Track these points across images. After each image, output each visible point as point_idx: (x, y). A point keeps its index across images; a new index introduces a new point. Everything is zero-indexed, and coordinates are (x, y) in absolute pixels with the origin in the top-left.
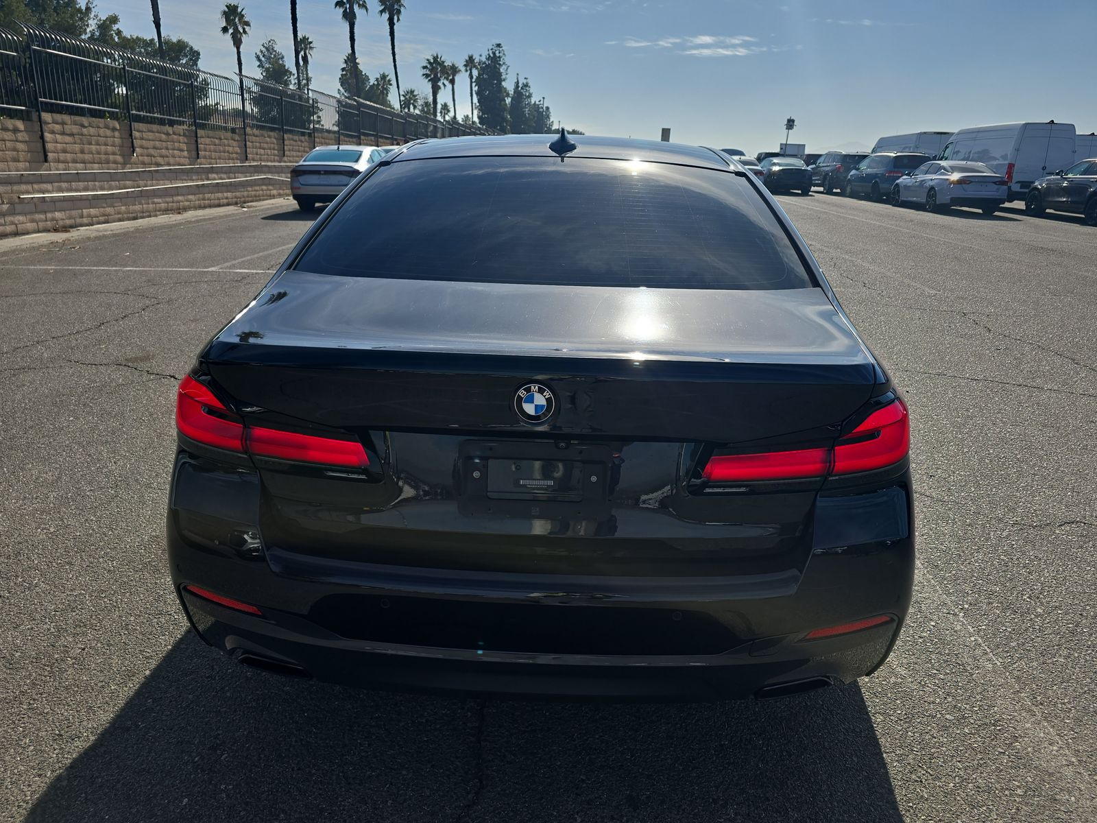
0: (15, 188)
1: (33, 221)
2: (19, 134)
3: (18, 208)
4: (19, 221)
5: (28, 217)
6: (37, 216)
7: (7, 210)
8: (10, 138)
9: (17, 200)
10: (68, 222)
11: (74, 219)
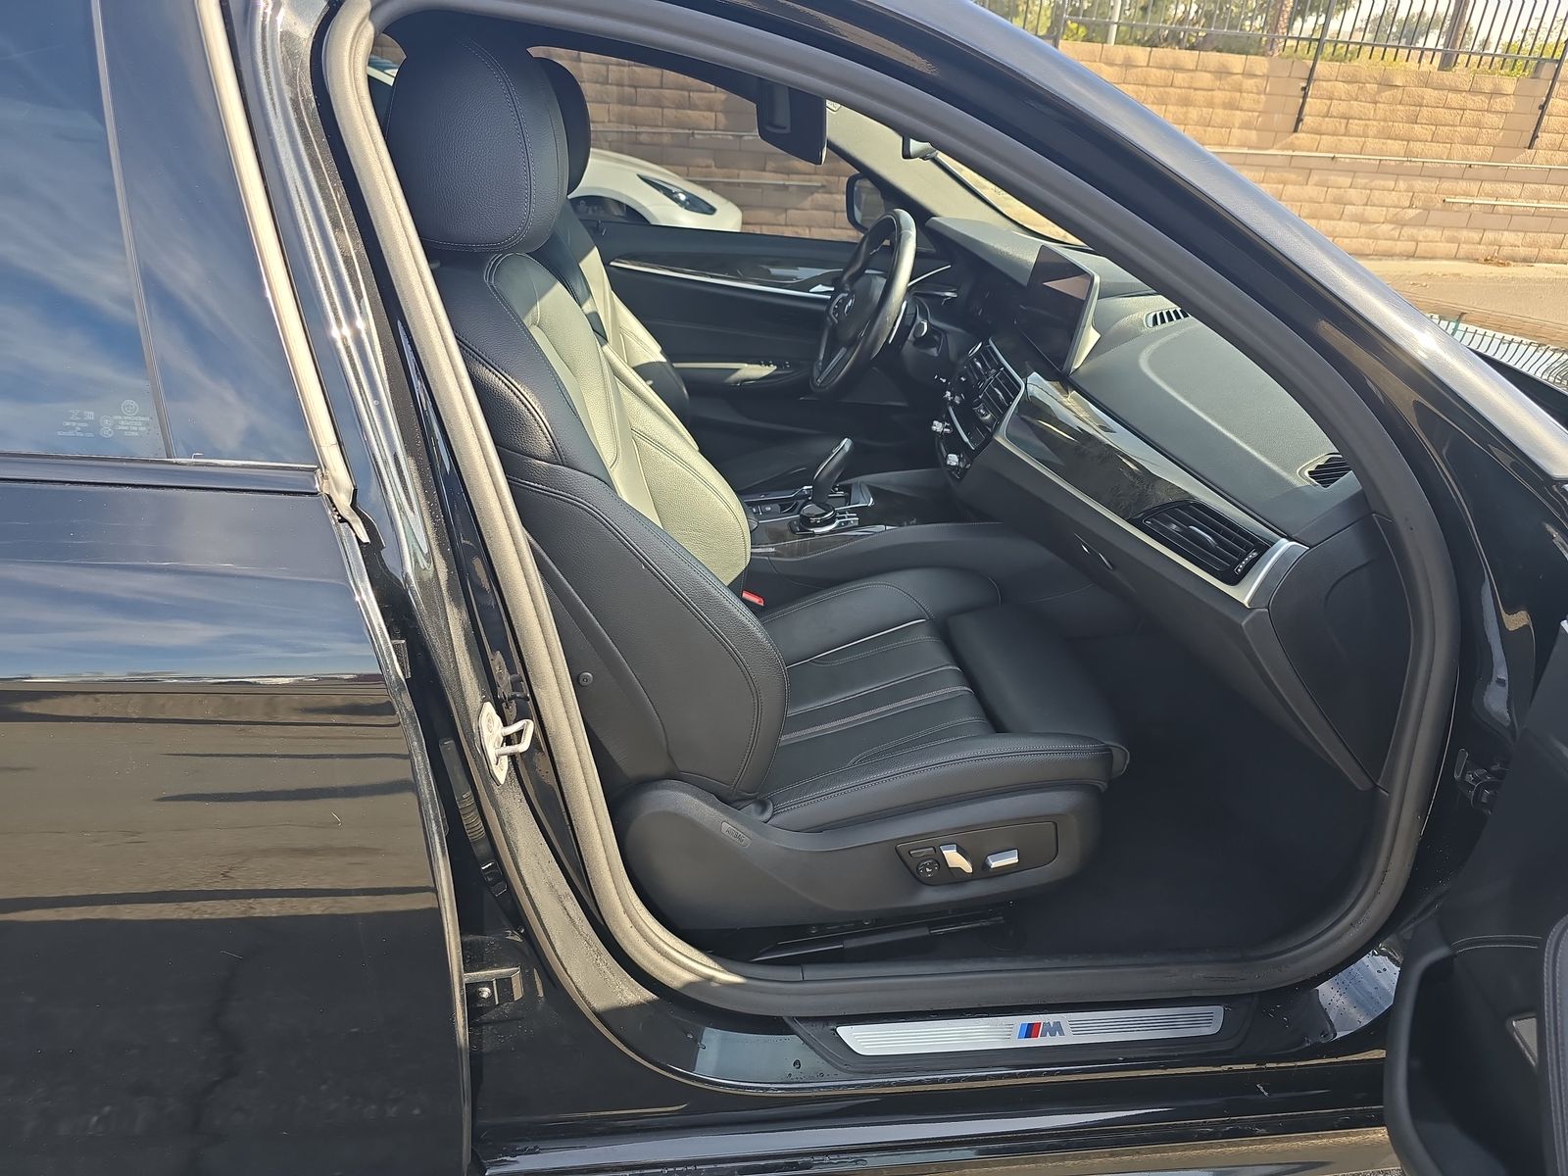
0: (1446, 185)
1: (1451, 240)
2: (1498, 100)
3: (1435, 217)
4: (1426, 237)
5: (1447, 233)
6: (1464, 234)
7: (1411, 219)
8: (1479, 105)
9: (1439, 205)
10: (1523, 252)
11: (1540, 248)
